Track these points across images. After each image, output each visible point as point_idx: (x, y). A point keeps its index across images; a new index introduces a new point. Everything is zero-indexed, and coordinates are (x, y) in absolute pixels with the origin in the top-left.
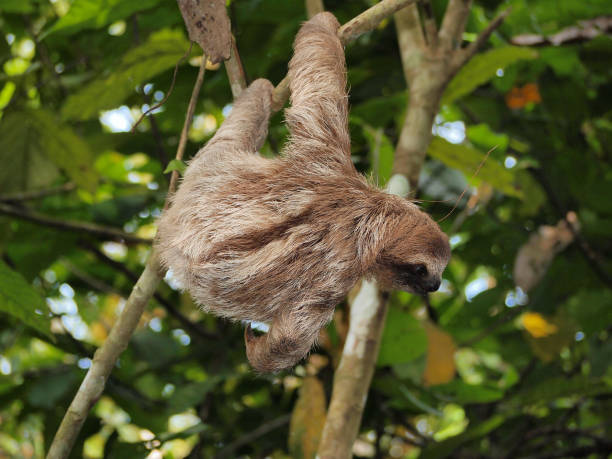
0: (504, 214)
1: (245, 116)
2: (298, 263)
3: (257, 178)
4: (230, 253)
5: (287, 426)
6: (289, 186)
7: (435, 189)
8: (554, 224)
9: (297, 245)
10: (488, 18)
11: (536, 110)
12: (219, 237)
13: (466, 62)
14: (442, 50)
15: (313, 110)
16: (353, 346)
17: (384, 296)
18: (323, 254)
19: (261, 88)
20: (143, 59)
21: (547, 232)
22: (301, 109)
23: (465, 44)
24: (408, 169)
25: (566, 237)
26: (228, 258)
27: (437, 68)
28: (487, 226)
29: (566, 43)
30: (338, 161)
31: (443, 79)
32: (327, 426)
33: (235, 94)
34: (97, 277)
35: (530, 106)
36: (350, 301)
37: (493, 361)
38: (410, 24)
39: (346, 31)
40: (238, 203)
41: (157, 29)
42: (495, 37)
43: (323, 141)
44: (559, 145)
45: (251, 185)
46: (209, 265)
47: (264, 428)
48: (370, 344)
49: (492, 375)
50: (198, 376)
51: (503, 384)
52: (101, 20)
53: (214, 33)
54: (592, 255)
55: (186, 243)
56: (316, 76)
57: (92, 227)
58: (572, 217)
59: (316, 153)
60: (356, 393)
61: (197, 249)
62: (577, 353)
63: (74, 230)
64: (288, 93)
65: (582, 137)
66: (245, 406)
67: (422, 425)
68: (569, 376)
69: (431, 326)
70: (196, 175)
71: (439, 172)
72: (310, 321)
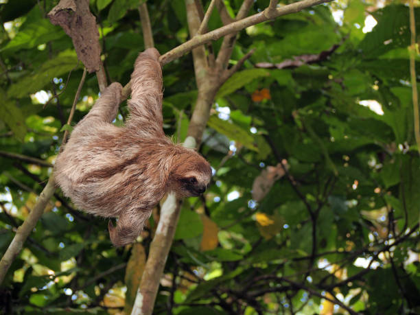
0: (248, 158)
1: (106, 103)
2: (130, 186)
3: (110, 138)
4: (94, 179)
5: (124, 269)
6: (127, 143)
7: (212, 143)
8: (275, 165)
9: (130, 175)
10: (244, 52)
11: (268, 104)
12: (88, 170)
13: (230, 77)
14: (217, 69)
15: (143, 101)
16: (161, 230)
17: (180, 202)
18: (143, 180)
19: (115, 88)
20: (54, 66)
21: (271, 169)
22: (136, 100)
23: (230, 66)
24: (195, 134)
25: (281, 173)
26: (93, 182)
27: (214, 79)
28: (238, 165)
29: (285, 68)
30: (155, 130)
31: (217, 85)
32: (145, 272)
33: (101, 90)
34: (24, 183)
35: (265, 100)
36: (161, 205)
37: (239, 237)
38: (201, 55)
39: (163, 59)
40: (99, 152)
41: (63, 50)
42: (247, 63)
43: (148, 118)
44: (279, 123)
45: (107, 142)
46: (82, 185)
47: (112, 270)
48: (170, 228)
49: (238, 246)
50: (78, 239)
51: (243, 251)
52: (32, 44)
53: (91, 56)
54: (294, 183)
55: (70, 172)
56: (146, 83)
57: (22, 157)
58: (284, 162)
59: (143, 125)
60: (162, 255)
61: (76, 175)
62: (284, 235)
63: (11, 158)
64: (130, 92)
65: (292, 118)
66: (103, 257)
67: (199, 272)
68: (279, 247)
69: (206, 218)
70: (77, 134)
71: (214, 134)
72: (138, 217)
